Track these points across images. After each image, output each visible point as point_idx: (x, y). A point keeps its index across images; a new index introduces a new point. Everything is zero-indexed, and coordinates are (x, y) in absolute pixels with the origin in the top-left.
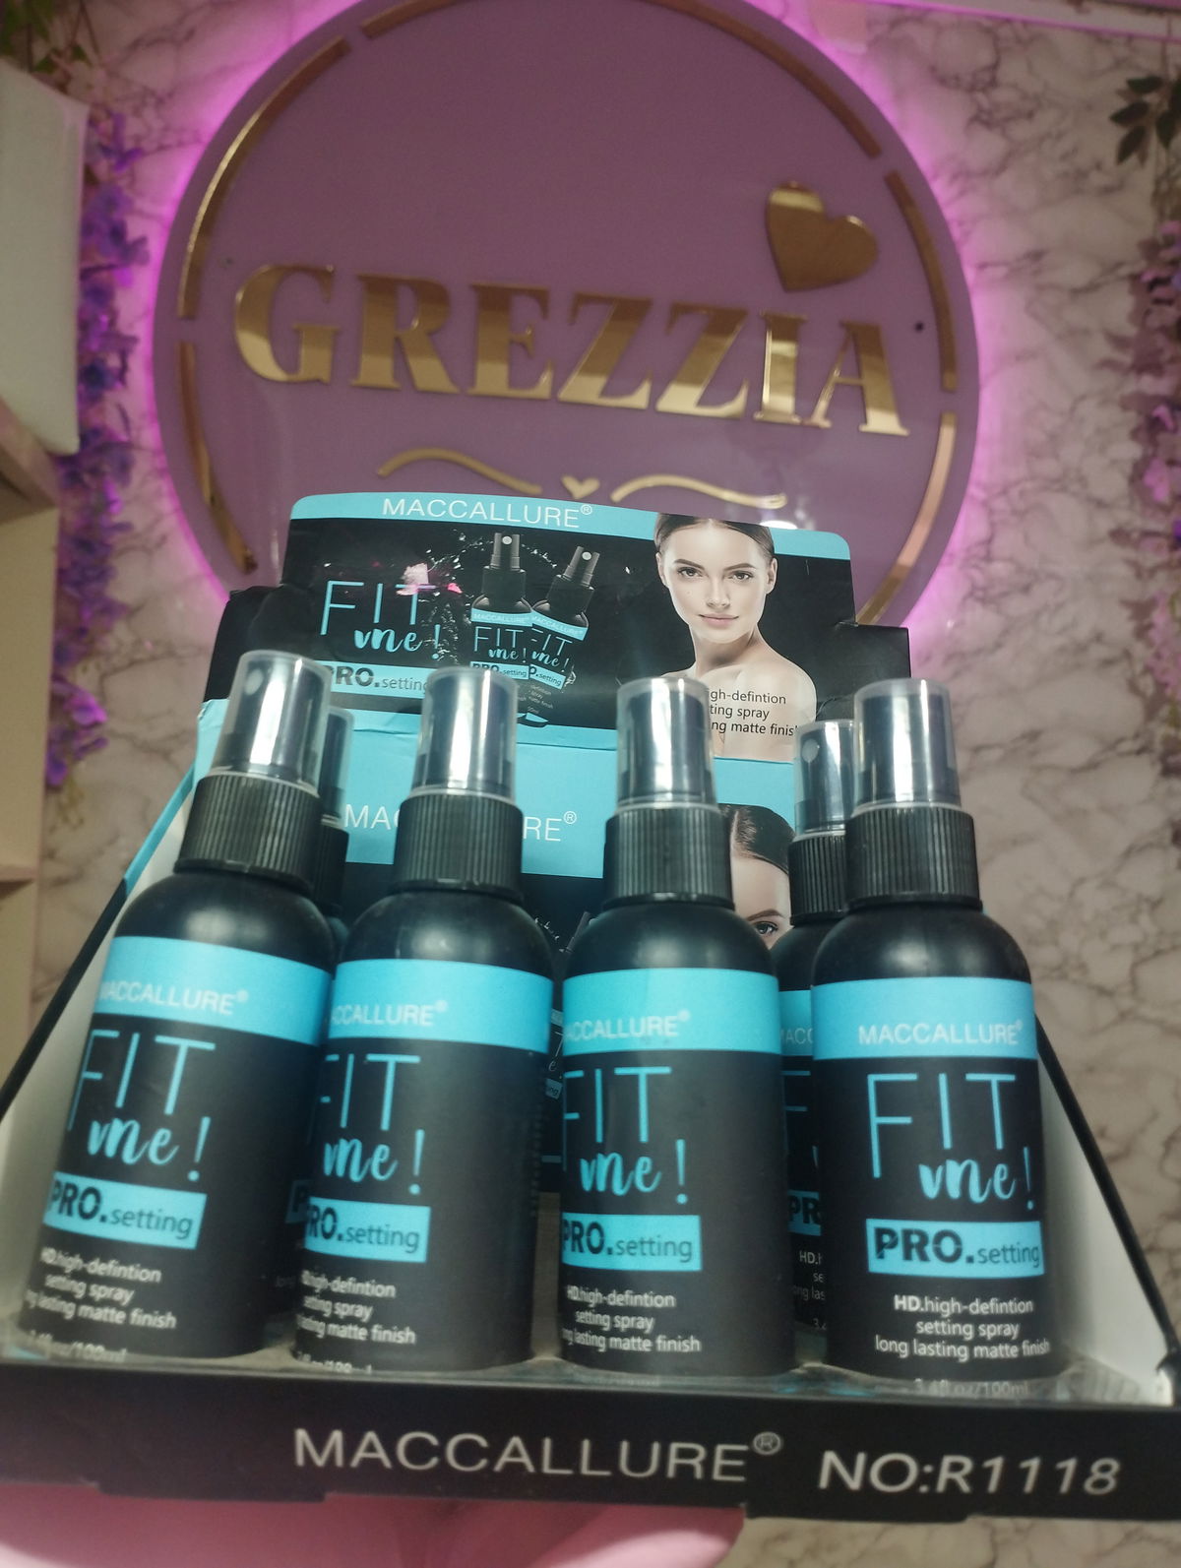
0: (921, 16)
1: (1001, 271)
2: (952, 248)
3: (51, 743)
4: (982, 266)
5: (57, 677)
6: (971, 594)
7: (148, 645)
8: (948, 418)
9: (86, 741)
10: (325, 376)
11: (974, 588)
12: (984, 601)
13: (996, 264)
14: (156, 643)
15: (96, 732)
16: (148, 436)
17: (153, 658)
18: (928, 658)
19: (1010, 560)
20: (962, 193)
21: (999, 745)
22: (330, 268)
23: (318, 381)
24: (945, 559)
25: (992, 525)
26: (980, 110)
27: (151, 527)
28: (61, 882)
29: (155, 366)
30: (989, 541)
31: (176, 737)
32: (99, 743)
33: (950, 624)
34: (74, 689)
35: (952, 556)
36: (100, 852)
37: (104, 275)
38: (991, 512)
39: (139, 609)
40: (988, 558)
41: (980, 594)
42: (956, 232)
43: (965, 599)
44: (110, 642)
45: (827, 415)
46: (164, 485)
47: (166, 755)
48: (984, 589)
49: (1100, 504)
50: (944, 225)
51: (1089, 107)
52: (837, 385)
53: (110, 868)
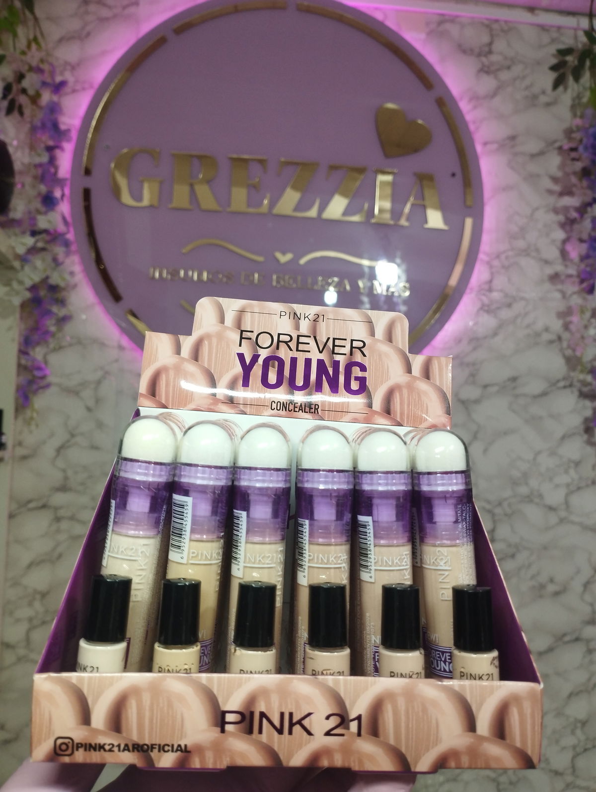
0: (453, 19)
1: (495, 146)
3: (19, 387)
6: (481, 308)
7: (68, 338)
9: (40, 385)
10: (156, 203)
11: (483, 305)
12: (488, 312)
13: (492, 142)
14: (72, 337)
15: (43, 383)
17: (71, 345)
18: (460, 342)
19: (501, 291)
20: (475, 107)
21: (497, 384)
22: (158, 150)
23: (152, 206)
24: (468, 291)
25: (492, 274)
26: (483, 65)
28: (24, 458)
29: (71, 200)
30: (490, 282)
31: (82, 384)
32: (46, 387)
33: (471, 323)
34: (34, 359)
35: (472, 289)
36: (44, 442)
38: (491, 267)
40: (490, 290)
41: (486, 308)
42: (472, 127)
43: (478, 311)
45: (408, 219)
47: (77, 393)
48: (488, 306)
49: (547, 262)
50: (465, 124)
51: (538, 63)
52: (413, 204)
53: (49, 450)
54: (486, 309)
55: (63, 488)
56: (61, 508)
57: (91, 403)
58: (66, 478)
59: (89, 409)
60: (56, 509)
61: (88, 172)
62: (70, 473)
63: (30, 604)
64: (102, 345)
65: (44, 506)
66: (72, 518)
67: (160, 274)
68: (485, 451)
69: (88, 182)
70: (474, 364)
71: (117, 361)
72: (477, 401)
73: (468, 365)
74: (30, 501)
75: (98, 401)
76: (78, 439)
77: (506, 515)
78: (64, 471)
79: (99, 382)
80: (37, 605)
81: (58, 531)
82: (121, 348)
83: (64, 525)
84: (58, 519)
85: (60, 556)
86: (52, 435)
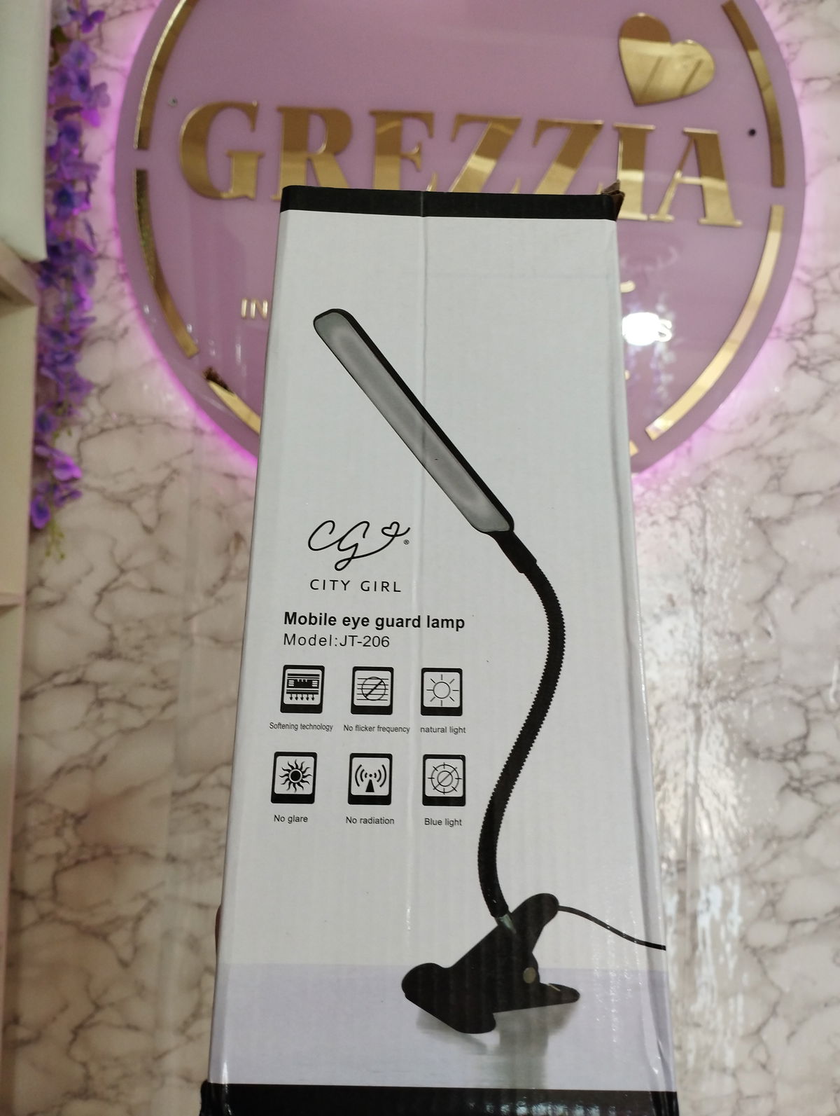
1: (825, 85)
2: (783, 65)
3: (35, 493)
4: (808, 81)
5: (38, 441)
6: (795, 363)
7: (115, 416)
8: (778, 211)
9: (65, 493)
10: (251, 194)
11: (799, 356)
12: (805, 368)
13: (820, 79)
14: (120, 415)
15: (74, 486)
16: (113, 248)
17: (118, 427)
18: (757, 419)
19: (830, 333)
20: (790, 19)
21: (819, 492)
22: (255, 104)
23: (245, 197)
24: (773, 334)
25: (815, 302)
27: (115, 322)
28: (49, 605)
29: (116, 190)
30: (813, 316)
31: (136, 490)
32: (74, 494)
33: (777, 389)
34: (53, 450)
35: (778, 330)
36: (79, 582)
37: (74, 118)
38: (815, 291)
39: (108, 387)
40: (812, 332)
41: (803, 362)
42: (785, 53)
43: (790, 366)
44: (83, 414)
45: (670, 212)
46: (125, 287)
47: (129, 505)
48: (807, 359)
50: (775, 47)
52: (681, 186)
53: (86, 594)
54: (803, 364)
55: (108, 654)
56: (105, 684)
57: (150, 520)
58: (112, 638)
59: (148, 530)
60: (97, 686)
61: (143, 144)
62: (118, 630)
63: (58, 833)
64: (169, 425)
65: (78, 682)
66: (122, 701)
67: (258, 311)
68: (797, 602)
69: (143, 161)
70: (779, 458)
71: (190, 452)
72: (783, 521)
73: (769, 459)
74: (56, 674)
75: (160, 517)
76: (131, 577)
77: (828, 711)
78: (109, 626)
79: (163, 487)
80: (68, 833)
81: (101, 720)
82: (198, 431)
83: (110, 711)
84: (100, 702)
85: (104, 759)
86: (90, 570)
